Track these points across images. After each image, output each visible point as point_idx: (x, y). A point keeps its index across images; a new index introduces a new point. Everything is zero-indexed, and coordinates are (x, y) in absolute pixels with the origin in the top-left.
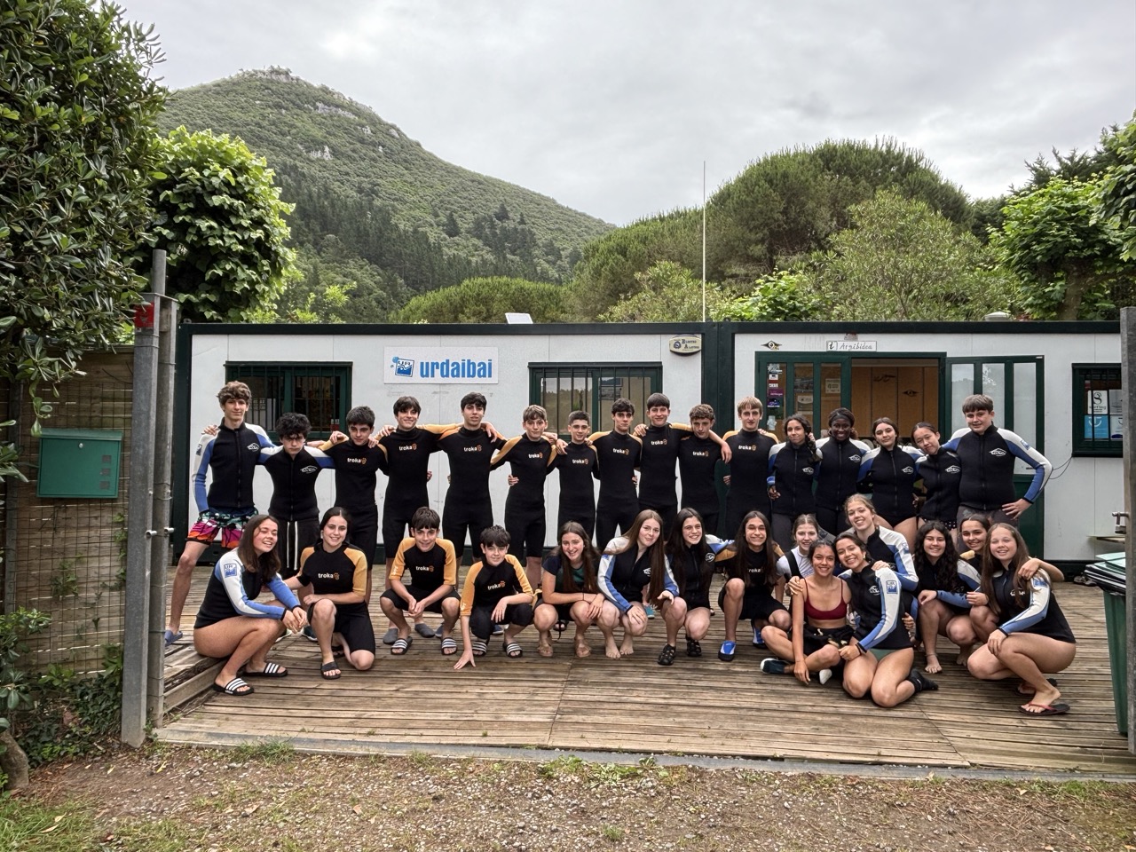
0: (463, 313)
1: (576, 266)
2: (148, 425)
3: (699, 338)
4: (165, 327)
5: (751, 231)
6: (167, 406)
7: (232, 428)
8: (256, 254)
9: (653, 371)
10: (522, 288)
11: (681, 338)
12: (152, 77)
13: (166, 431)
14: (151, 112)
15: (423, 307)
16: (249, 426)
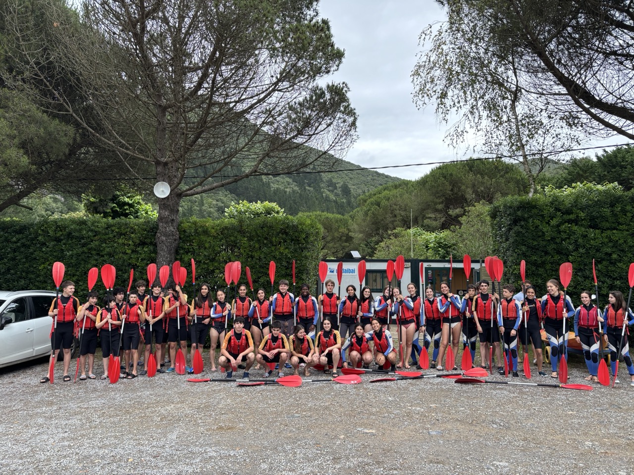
3: (410, 263)
5: (437, 198)
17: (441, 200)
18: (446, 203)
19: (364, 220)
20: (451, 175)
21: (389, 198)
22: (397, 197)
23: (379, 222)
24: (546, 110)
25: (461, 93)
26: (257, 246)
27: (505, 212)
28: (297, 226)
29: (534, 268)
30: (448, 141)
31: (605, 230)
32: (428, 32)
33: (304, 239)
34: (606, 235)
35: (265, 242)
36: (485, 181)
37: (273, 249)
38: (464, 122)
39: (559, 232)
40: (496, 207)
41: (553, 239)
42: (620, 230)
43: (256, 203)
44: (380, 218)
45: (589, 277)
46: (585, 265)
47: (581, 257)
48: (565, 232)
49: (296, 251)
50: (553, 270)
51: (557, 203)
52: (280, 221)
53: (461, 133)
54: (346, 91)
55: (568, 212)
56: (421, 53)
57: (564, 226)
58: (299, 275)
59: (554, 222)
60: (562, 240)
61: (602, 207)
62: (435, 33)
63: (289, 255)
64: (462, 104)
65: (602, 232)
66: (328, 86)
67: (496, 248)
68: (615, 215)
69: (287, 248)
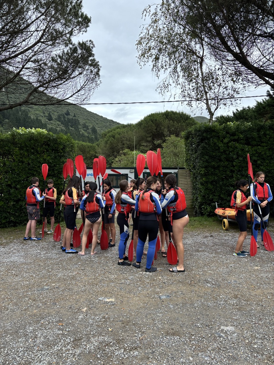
3: (134, 170)
5: (148, 134)
9: (127, 175)
11: (131, 170)
17: (150, 135)
18: (153, 137)
19: (105, 147)
20: (156, 120)
21: (120, 133)
22: (124, 133)
23: (114, 148)
24: (221, 68)
25: (167, 59)
26: (26, 154)
27: (196, 134)
28: (57, 140)
29: (213, 170)
30: (159, 90)
31: (254, 146)
32: (148, 11)
33: (62, 149)
34: (254, 149)
35: (32, 151)
36: (175, 124)
37: (38, 156)
38: (169, 78)
39: (228, 147)
40: (189, 132)
41: (225, 151)
42: (262, 146)
43: (32, 129)
44: (115, 145)
45: (245, 175)
46: (243, 167)
47: (240, 163)
48: (232, 147)
49: (55, 157)
50: (223, 171)
51: (227, 129)
52: (43, 135)
53: (167, 86)
54: (92, 47)
55: (233, 134)
56: (143, 26)
57: (231, 143)
58: (59, 175)
59: (226, 140)
60: (230, 152)
61: (253, 132)
62: (153, 11)
63: (51, 161)
64: (167, 67)
65: (252, 148)
66: (79, 43)
67: (188, 158)
68: (260, 137)
69: (49, 156)
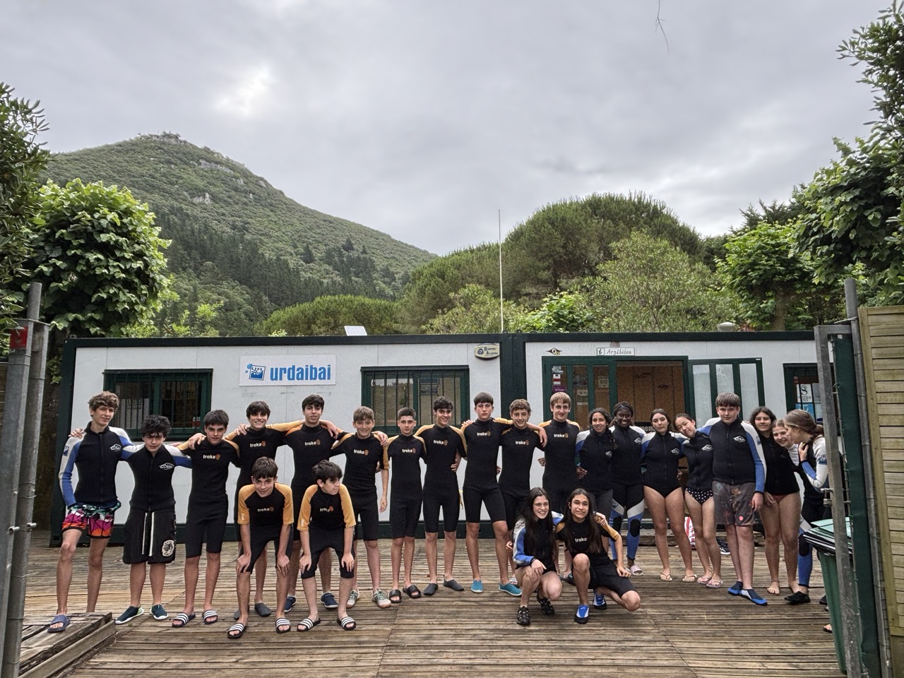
0: (315, 323)
1: (406, 286)
2: (16, 433)
3: (497, 346)
4: (37, 348)
5: (539, 260)
6: (35, 415)
7: (97, 432)
8: (136, 280)
9: (463, 372)
10: (363, 304)
11: (483, 346)
12: (37, 142)
13: (33, 437)
14: (34, 170)
15: (282, 320)
16: (112, 429)
17: (546, 264)
18: (554, 270)
20: (563, 220)
